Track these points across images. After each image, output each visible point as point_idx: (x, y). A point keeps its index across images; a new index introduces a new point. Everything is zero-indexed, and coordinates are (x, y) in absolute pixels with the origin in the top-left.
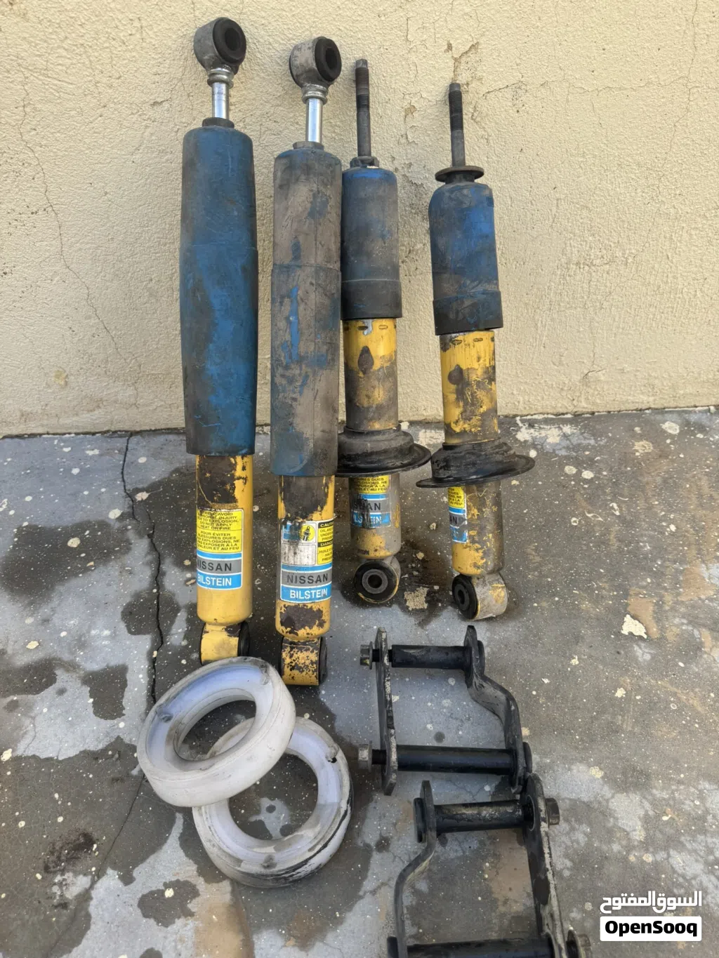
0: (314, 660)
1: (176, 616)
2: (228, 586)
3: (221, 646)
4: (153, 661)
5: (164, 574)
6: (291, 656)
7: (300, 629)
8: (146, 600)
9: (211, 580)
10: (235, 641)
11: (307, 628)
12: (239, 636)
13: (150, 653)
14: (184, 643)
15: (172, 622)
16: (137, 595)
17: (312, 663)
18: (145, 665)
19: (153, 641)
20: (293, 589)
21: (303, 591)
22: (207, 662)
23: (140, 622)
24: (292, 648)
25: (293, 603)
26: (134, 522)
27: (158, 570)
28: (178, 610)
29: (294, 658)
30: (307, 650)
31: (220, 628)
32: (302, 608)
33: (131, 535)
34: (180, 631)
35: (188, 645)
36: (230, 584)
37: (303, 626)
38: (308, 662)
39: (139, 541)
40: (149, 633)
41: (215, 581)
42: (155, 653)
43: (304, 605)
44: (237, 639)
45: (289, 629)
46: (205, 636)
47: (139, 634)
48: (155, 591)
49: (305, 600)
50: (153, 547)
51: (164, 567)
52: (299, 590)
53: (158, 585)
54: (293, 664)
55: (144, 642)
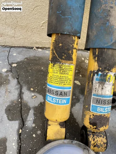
0: (105, 142)
1: (29, 112)
2: (64, 104)
3: (57, 133)
4: (20, 135)
5: (23, 93)
6: (94, 140)
7: (101, 127)
8: (16, 104)
9: (56, 100)
10: (63, 130)
11: (104, 126)
12: (65, 128)
13: (18, 131)
14: (34, 125)
15: (28, 115)
16: (12, 102)
17: (104, 143)
18: (15, 138)
19: (20, 124)
20: (99, 107)
21: (105, 108)
22: (50, 141)
23: (13, 114)
24: (94, 135)
25: (99, 114)
26: (12, 73)
27: (21, 91)
28: (30, 109)
29: (95, 141)
30: (101, 136)
31: (57, 123)
32: (103, 116)
33: (10, 78)
34: (31, 119)
35: (35, 126)
36: (65, 103)
37: (103, 126)
38: (102, 143)
39: (13, 80)
40: (17, 120)
41: (58, 101)
42: (21, 130)
43: (104, 115)
44: (65, 129)
45: (95, 127)
46: (49, 127)
47: (13, 120)
48: (20, 100)
49: (105, 113)
50: (19, 83)
51: (23, 91)
52: (102, 107)
53: (21, 97)
54: (95, 144)
55: (15, 125)
